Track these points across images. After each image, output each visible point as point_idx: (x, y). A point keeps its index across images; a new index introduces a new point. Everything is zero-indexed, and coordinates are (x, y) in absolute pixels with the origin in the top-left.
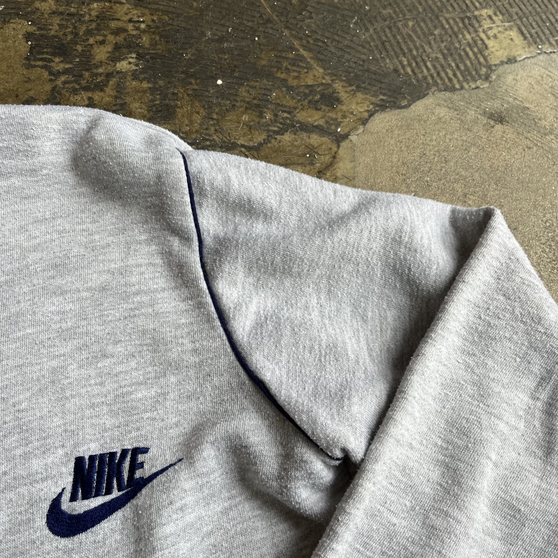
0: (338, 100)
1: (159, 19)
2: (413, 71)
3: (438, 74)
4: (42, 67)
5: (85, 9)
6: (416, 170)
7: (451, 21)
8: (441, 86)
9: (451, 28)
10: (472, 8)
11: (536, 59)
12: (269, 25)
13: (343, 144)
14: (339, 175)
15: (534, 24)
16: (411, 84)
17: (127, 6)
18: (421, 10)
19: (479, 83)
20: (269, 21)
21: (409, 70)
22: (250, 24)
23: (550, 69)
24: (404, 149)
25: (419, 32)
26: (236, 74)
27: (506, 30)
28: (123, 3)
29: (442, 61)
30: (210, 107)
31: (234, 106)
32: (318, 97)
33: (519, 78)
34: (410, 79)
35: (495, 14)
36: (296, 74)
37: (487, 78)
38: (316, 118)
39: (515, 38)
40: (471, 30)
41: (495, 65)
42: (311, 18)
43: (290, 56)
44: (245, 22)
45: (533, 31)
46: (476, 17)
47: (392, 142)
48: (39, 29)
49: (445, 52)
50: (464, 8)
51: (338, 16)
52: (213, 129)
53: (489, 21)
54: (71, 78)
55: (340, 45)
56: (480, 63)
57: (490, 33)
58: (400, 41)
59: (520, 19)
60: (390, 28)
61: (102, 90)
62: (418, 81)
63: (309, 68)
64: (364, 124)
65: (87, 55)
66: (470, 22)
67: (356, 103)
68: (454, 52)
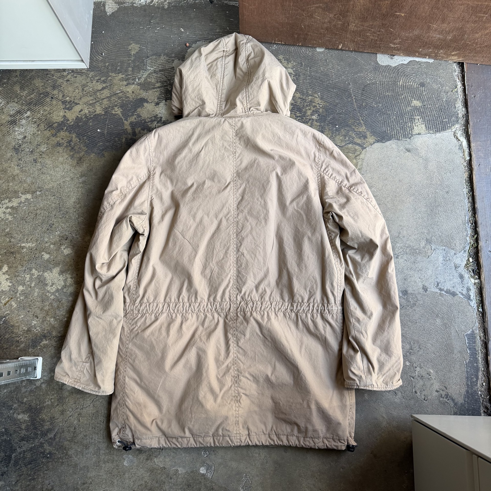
0: (367, 137)
3: (397, 134)
4: (295, 114)
5: (307, 98)
6: (381, 160)
7: (406, 118)
8: (396, 138)
9: (406, 121)
10: (414, 115)
11: (426, 135)
13: (364, 150)
14: (360, 158)
15: (431, 123)
16: (388, 136)
17: (318, 99)
18: (399, 114)
19: (407, 139)
20: (355, 110)
21: (389, 132)
23: (430, 139)
24: (380, 154)
25: (396, 121)
26: (342, 125)
27: (422, 124)
29: (399, 131)
30: (333, 133)
31: (339, 133)
32: (362, 135)
33: (419, 139)
35: (420, 118)
36: (357, 128)
37: (410, 138)
38: (359, 141)
39: (423, 127)
40: (411, 122)
41: (414, 135)
42: (367, 111)
43: (358, 122)
44: (348, 109)
45: (429, 126)
46: (414, 119)
47: (377, 152)
48: (295, 102)
49: (401, 128)
50: (412, 115)
51: (374, 111)
53: (418, 120)
55: (372, 121)
56: (410, 133)
57: (416, 124)
58: (390, 122)
59: (428, 121)
60: (388, 118)
62: (390, 135)
63: (362, 126)
64: (371, 145)
65: (305, 112)
66: (412, 120)
67: (371, 139)
68: (403, 128)
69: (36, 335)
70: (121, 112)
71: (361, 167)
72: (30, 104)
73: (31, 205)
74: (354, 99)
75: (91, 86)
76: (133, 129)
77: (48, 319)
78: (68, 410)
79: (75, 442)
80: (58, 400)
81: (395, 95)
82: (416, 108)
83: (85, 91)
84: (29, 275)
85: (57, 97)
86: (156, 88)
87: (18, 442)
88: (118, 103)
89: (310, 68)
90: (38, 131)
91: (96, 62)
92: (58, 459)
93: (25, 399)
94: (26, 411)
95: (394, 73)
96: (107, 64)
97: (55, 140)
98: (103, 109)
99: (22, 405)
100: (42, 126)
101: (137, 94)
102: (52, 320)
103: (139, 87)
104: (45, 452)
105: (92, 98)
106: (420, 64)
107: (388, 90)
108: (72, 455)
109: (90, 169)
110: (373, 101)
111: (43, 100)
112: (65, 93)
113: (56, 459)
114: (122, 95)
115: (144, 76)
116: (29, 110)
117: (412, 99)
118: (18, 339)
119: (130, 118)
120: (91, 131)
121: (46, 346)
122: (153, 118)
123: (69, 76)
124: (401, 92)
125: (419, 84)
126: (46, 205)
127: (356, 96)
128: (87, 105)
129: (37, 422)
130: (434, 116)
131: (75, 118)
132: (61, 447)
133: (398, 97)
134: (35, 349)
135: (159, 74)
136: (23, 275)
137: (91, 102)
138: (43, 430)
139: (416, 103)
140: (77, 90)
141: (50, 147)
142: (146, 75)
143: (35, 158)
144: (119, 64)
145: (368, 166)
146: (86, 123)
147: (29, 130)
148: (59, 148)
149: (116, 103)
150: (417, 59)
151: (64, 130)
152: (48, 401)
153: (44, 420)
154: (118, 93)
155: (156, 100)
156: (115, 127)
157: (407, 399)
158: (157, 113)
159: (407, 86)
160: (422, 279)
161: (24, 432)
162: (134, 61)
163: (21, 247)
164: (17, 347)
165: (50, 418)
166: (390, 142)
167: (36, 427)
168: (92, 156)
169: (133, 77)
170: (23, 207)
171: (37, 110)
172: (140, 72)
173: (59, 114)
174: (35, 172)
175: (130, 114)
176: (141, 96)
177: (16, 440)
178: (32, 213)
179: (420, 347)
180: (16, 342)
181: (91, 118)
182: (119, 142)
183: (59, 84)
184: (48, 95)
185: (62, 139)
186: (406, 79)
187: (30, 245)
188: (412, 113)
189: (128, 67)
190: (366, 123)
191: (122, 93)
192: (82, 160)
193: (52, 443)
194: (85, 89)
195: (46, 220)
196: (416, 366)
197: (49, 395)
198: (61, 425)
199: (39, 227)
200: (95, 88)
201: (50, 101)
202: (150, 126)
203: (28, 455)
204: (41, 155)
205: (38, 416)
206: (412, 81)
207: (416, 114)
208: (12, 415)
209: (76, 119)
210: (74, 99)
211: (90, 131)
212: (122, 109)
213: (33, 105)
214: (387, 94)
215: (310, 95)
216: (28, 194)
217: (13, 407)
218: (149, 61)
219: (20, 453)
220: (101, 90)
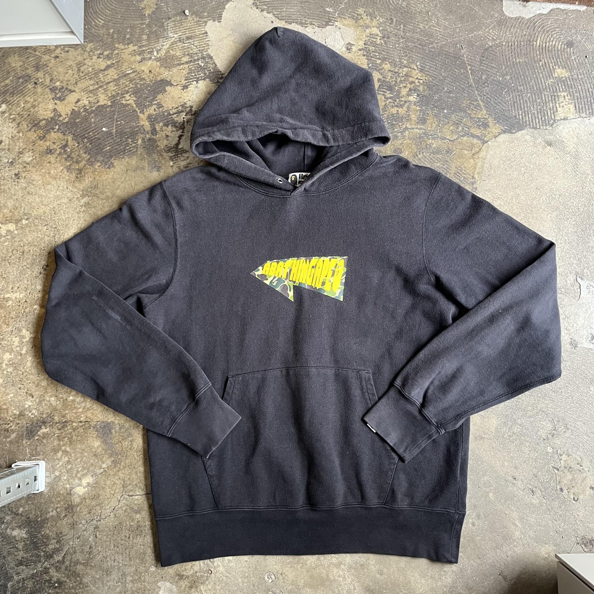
0: (488, 126)
1: (428, 79)
2: (522, 118)
3: (532, 121)
4: (383, 95)
5: (401, 71)
6: (509, 160)
7: (546, 96)
8: (531, 126)
9: (545, 99)
10: (558, 91)
11: (576, 120)
12: (470, 88)
13: (485, 145)
14: (480, 157)
15: (583, 102)
16: (519, 123)
17: (417, 71)
18: (535, 89)
19: (547, 127)
20: (471, 86)
22: (463, 86)
23: (581, 125)
24: (507, 150)
25: (531, 100)
26: (452, 109)
27: (569, 104)
28: (415, 70)
29: (536, 114)
30: (440, 121)
31: (448, 122)
32: (481, 123)
33: (565, 127)
34: (520, 121)
35: (567, 96)
36: (475, 112)
37: (551, 126)
38: (478, 132)
39: (571, 110)
40: (554, 102)
41: (558, 120)
42: (488, 87)
43: (475, 103)
44: (461, 85)
45: (581, 106)
46: (558, 96)
47: (504, 147)
48: (383, 77)
49: (539, 111)
50: (555, 90)
51: (499, 87)
52: (439, 130)
53: (563, 98)
54: (392, 101)
55: (496, 101)
56: (551, 118)
57: (561, 105)
58: (522, 103)
59: (578, 99)
60: (519, 96)
61: (402, 108)
62: (523, 122)
63: (481, 110)
64: (495, 138)
65: (399, 92)
66: (554, 98)
67: (495, 129)
68: (542, 111)
69: (32, 420)
70: (135, 101)
71: (481, 170)
72: (5, 92)
73: (15, 240)
74: (470, 69)
75: (90, 64)
76: (153, 125)
77: (48, 399)
78: (81, 523)
79: (91, 566)
80: (66, 510)
81: (530, 62)
82: (560, 80)
83: (82, 72)
84: (18, 338)
85: (42, 82)
86: (183, 64)
87: (15, 566)
88: (129, 89)
89: (404, 26)
90: (18, 132)
91: (96, 27)
92: (70, 589)
93: (21, 509)
94: (23, 524)
95: (528, 28)
96: (111, 31)
97: (43, 145)
98: (109, 97)
99: (17, 517)
100: (24, 126)
101: (156, 74)
102: (53, 399)
103: (158, 63)
104: (51, 580)
105: (92, 82)
106: (566, 13)
107: (520, 54)
108: (88, 584)
109: (95, 186)
110: (497, 72)
111: (23, 88)
112: (53, 76)
113: (67, 589)
114: (135, 76)
115: (165, 47)
116: (4, 102)
117: (554, 67)
118: (7, 427)
119: (147, 109)
120: (93, 130)
121: (45, 436)
122: (180, 108)
123: (58, 51)
124: (539, 57)
125: (565, 44)
126: (36, 239)
127: (472, 66)
128: (85, 92)
129: (38, 539)
130: (587, 91)
131: (69, 113)
132: (72, 574)
133: (534, 64)
134: (31, 440)
135: (186, 43)
136: (9, 339)
137: (91, 88)
138: (48, 550)
139: (560, 72)
140: (70, 71)
141: (37, 155)
142: (167, 47)
143: (17, 172)
144: (128, 30)
145: (491, 169)
146: (86, 119)
147: (6, 132)
148: (49, 156)
149: (127, 89)
150: (562, 6)
151: (56, 130)
152: (52, 511)
153: (48, 536)
154: (128, 74)
155: (184, 82)
156: (127, 123)
157: (549, 500)
158: (185, 101)
159: (547, 48)
160: (569, 330)
161: (21, 553)
162: (149, 26)
163: (4, 298)
164: (7, 437)
165: (56, 534)
166: (523, 132)
167: (38, 547)
168: (96, 167)
169: (149, 49)
170: (5, 243)
171: (15, 102)
172: (158, 41)
173: (46, 107)
174: (18, 192)
175: (147, 103)
176: (161, 76)
177: (12, 565)
178: (18, 251)
179: (566, 427)
180: (5, 431)
181: (92, 112)
182: (133, 145)
183: (45, 63)
184: (30, 80)
185: (54, 143)
186: (546, 37)
187: (17, 295)
188: (554, 88)
189: (142, 35)
190: (487, 106)
191: (135, 74)
192: (83, 173)
193: (60, 568)
194: (82, 69)
195: (37, 260)
196: (562, 453)
197: (53, 503)
198: (71, 543)
199: (28, 270)
200: (97, 67)
201: (33, 89)
202: (176, 119)
203: (30, 584)
204: (25, 167)
205: (39, 532)
206: (555, 40)
207: (561, 89)
208: (4, 531)
209: (72, 113)
210: (67, 84)
211: (91, 131)
212: (136, 97)
213: (10, 95)
214: (518, 60)
215: (405, 67)
216: (10, 224)
217: (5, 521)
218: (171, 25)
219: (18, 582)
220: (105, 70)
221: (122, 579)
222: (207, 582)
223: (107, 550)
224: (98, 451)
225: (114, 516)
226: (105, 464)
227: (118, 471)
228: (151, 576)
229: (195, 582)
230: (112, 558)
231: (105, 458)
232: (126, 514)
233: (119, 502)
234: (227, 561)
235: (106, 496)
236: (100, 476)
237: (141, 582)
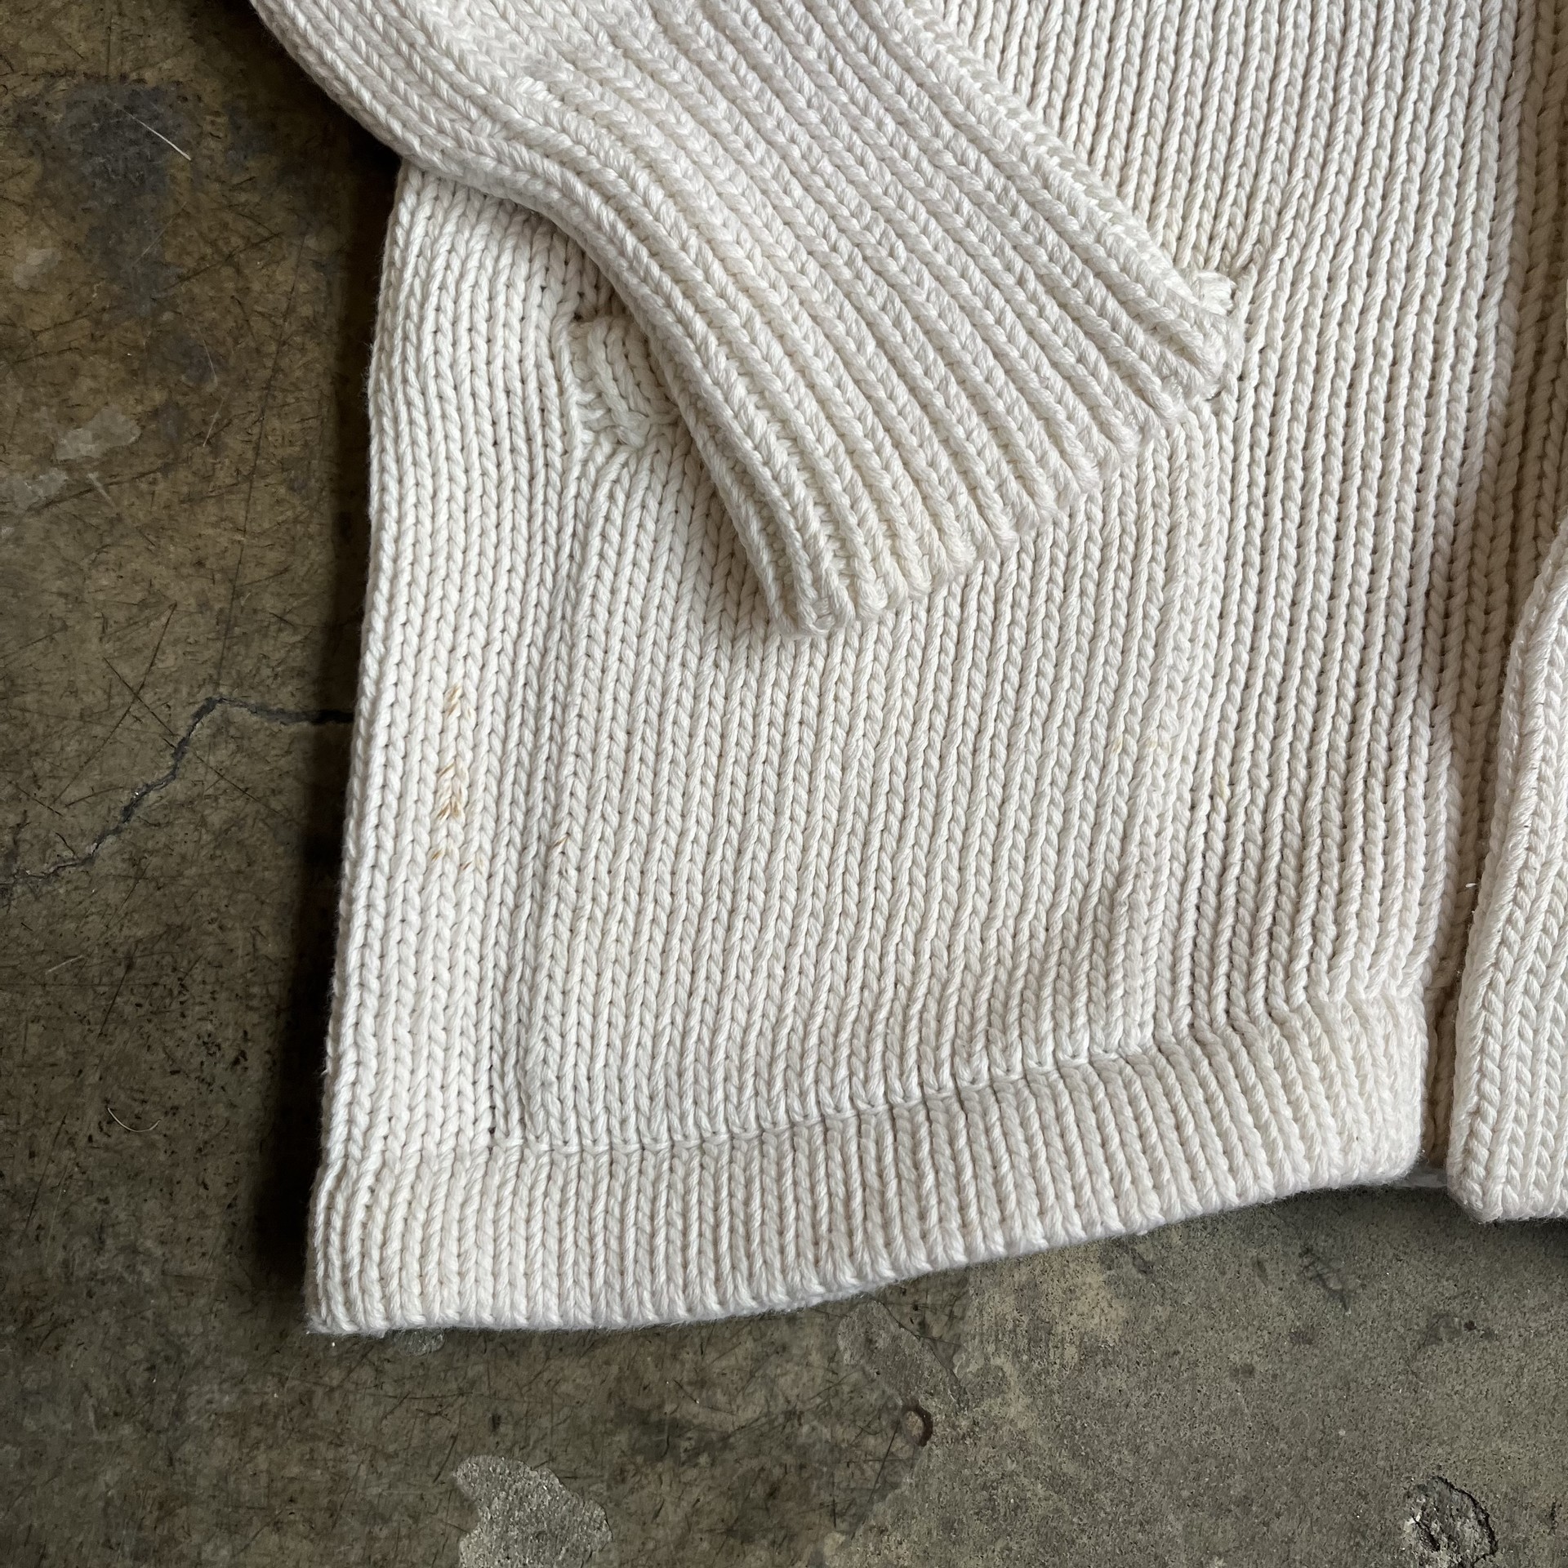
221: (150, 1391)
222: (882, 1511)
223: (44, 1143)
224: (37, 322)
225: (122, 866)
226: (85, 433)
227: (192, 500)
228: (401, 1399)
229: (773, 1493)
230: (79, 1211)
231: (86, 383)
232: (233, 859)
233: (179, 752)
234: (1071, 1352)
235: (74, 693)
236: (35, 523)
237: (307, 1437)
